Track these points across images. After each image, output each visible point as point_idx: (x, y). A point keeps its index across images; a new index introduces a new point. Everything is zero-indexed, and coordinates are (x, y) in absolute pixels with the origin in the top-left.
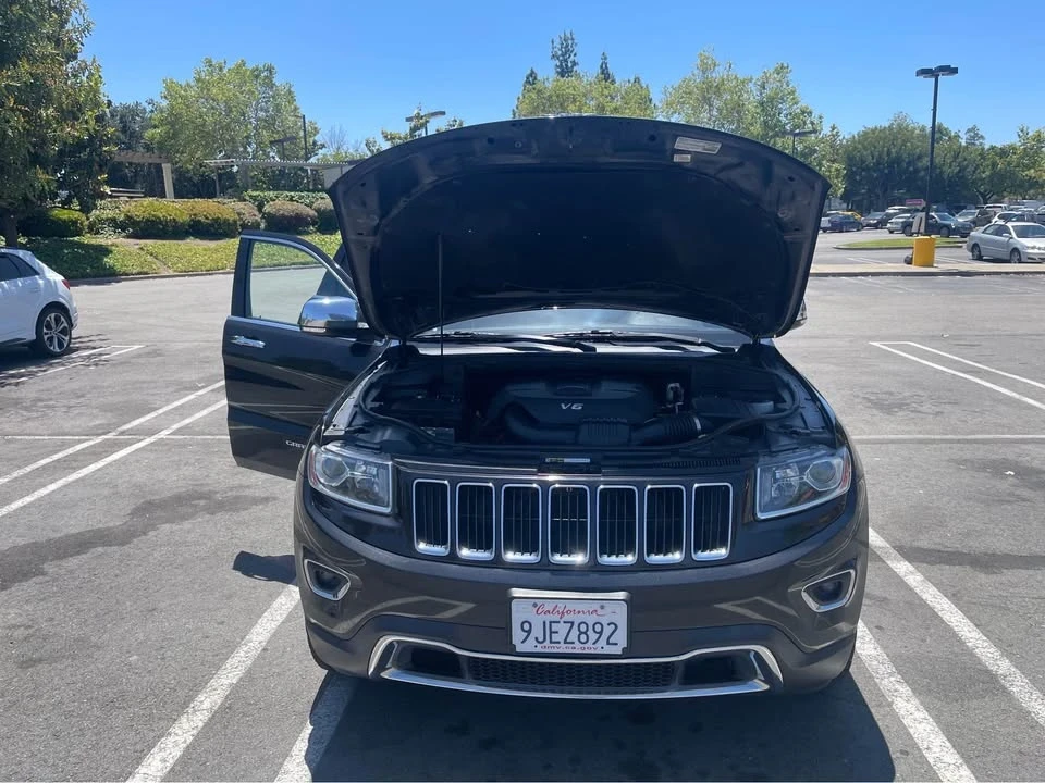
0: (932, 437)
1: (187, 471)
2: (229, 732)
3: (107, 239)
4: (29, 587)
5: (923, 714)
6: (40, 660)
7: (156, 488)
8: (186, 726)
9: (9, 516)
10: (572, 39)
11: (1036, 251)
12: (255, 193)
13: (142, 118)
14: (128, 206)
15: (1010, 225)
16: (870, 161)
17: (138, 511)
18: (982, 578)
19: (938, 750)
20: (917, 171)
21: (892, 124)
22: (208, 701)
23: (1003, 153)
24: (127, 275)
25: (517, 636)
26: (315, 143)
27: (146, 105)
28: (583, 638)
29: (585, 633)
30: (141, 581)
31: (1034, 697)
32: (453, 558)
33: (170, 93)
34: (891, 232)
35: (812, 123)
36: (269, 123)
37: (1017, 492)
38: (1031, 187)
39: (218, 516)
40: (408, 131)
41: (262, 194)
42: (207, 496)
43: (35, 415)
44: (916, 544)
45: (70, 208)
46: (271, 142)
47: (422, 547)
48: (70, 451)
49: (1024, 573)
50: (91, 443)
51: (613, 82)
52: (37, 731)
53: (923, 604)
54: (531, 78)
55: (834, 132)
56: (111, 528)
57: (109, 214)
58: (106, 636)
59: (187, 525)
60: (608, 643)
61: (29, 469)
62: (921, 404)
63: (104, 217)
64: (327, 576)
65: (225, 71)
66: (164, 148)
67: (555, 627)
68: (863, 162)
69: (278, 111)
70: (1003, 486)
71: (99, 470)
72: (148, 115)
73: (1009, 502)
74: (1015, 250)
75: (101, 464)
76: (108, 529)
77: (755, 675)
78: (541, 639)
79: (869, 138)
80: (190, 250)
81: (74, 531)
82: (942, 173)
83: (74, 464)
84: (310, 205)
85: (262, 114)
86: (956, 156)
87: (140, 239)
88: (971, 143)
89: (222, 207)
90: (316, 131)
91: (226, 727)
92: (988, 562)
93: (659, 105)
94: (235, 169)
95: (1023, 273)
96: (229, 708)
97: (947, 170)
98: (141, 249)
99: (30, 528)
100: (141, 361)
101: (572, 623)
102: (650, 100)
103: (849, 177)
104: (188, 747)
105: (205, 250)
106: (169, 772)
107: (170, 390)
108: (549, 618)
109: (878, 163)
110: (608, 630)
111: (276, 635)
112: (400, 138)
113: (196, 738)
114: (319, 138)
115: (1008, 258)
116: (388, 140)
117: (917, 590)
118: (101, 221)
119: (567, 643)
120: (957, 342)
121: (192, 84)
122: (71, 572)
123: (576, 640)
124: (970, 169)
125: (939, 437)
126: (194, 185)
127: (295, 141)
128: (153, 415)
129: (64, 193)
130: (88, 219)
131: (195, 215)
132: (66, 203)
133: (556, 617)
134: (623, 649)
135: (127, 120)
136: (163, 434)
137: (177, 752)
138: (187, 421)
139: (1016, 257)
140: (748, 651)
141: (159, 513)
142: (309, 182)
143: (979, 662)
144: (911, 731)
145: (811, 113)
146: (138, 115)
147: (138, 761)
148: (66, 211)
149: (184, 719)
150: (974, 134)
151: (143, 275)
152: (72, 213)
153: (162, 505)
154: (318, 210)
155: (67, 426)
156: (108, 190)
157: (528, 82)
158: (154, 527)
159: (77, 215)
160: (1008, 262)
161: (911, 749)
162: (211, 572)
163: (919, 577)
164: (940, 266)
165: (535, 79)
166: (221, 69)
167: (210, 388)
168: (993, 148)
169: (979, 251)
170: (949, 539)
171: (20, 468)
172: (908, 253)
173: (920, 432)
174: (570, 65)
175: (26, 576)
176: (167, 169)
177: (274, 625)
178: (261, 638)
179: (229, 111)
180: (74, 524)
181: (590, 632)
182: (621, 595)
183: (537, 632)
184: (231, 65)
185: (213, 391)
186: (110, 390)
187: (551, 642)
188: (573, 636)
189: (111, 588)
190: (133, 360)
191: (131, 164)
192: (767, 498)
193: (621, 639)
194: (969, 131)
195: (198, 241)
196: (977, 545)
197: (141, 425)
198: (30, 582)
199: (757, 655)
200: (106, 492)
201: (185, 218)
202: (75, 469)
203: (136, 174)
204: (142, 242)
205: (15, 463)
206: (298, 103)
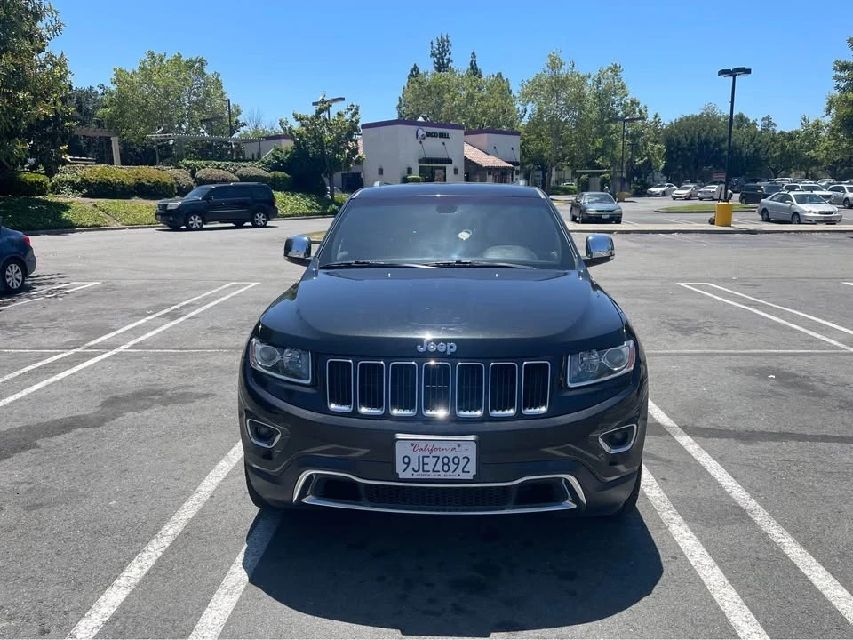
0: (717, 351)
1: (142, 375)
2: (188, 549)
3: (66, 198)
4: (28, 455)
5: (690, 534)
6: (41, 505)
7: (120, 387)
8: (156, 546)
9: (6, 407)
10: (448, 41)
11: (812, 215)
12: (188, 162)
13: (95, 99)
14: (84, 171)
15: (792, 194)
16: (684, 143)
17: (105, 404)
18: (742, 446)
19: (699, 556)
20: (721, 151)
21: (702, 113)
22: (171, 530)
23: (791, 137)
24: (83, 227)
25: (400, 467)
26: (237, 122)
27: (98, 89)
28: (446, 468)
29: (447, 464)
30: (114, 451)
31: (772, 524)
32: (355, 414)
33: (120, 77)
34: (701, 199)
35: (640, 112)
36: (200, 105)
37: (776, 390)
38: (812, 164)
39: (170, 407)
40: (314, 113)
41: (195, 163)
42: (161, 393)
43: (17, 334)
44: (697, 424)
45: (36, 172)
46: (201, 121)
47: (333, 406)
48: (49, 361)
49: (775, 444)
50: (64, 355)
51: (480, 76)
52: (44, 551)
53: (697, 464)
54: (415, 72)
55: (657, 119)
56: (87, 416)
57: (68, 177)
58: (91, 488)
59: (146, 413)
60: (463, 472)
61: (17, 373)
62: (711, 327)
63: (64, 179)
64: (263, 431)
65: (164, 62)
66: (111, 124)
67: (426, 460)
68: (679, 143)
69: (208, 95)
70: (767, 385)
71: (73, 374)
72: (99, 98)
73: (769, 396)
74: (796, 214)
75: (74, 370)
76: (84, 416)
77: (566, 498)
78: (416, 469)
79: (685, 124)
80: (134, 207)
81: (57, 417)
82: (741, 153)
83: (53, 370)
84: (234, 172)
85: (194, 98)
86: (752, 140)
87: (93, 198)
88: (765, 129)
89: (161, 172)
90: (239, 112)
91: (185, 546)
92: (749, 437)
93: (517, 95)
94: (171, 142)
95: (801, 232)
96: (188, 534)
97: (745, 151)
98: (95, 206)
99: (23, 415)
100: (100, 294)
101: (438, 457)
102: (510, 92)
103: (668, 155)
104: (159, 559)
105: (148, 207)
106: (146, 575)
107: (124, 316)
108: (422, 454)
109: (692, 144)
110: (463, 462)
111: (219, 487)
112: (307, 119)
113: (165, 553)
114: (241, 118)
115: (790, 220)
116: (297, 120)
117: (693, 455)
118: (62, 183)
119: (434, 471)
120: (743, 283)
121: (137, 71)
122: (59, 446)
123: (441, 470)
124: (765, 149)
125: (723, 351)
126: (137, 155)
127: (222, 120)
128: (113, 334)
129: (31, 161)
130: (51, 181)
131: (139, 179)
132: (33, 168)
133: (427, 453)
134: (474, 476)
135: (83, 100)
136: (122, 348)
137: (151, 563)
138: (141, 339)
139: (796, 219)
140: (560, 479)
141: (123, 405)
142: (232, 154)
143: (734, 501)
144: (680, 545)
145: (638, 104)
146: (91, 97)
147: (122, 569)
148: (33, 175)
149: (154, 541)
150: (768, 122)
151: (96, 227)
152: (39, 176)
153: (126, 399)
154: (241, 177)
155: (44, 342)
156: (69, 158)
157: (411, 75)
158: (121, 414)
159: (42, 178)
160: (790, 223)
161: (679, 555)
162: (166, 445)
163: (696, 446)
164: (736, 226)
165: (418, 72)
166: (161, 61)
167: (157, 315)
168: (782, 133)
169: (768, 215)
170: (722, 421)
171: (10, 373)
172: (711, 216)
173: (708, 348)
174: (446, 62)
175: (24, 448)
176: (115, 141)
177: (218, 480)
178: (208, 489)
179: (167, 94)
180: (58, 412)
181: (451, 464)
182: (472, 437)
183: (414, 464)
184: (170, 57)
185: (160, 317)
186: (76, 316)
187: (423, 471)
188: (439, 467)
189: (91, 456)
190: (94, 294)
191: (84, 137)
192: (575, 373)
193: (472, 469)
194: (764, 119)
195: (142, 201)
196: (741, 425)
197: (103, 341)
198: (28, 452)
199: (567, 482)
200: (80, 390)
201: (131, 181)
202: (54, 374)
203: (89, 145)
204: (96, 201)
205: (7, 369)
206: (224, 90)
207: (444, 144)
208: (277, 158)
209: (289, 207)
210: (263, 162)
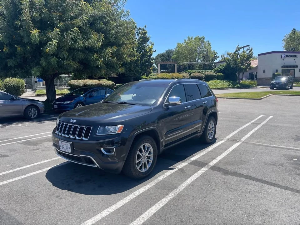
12: (189, 71)
14: (158, 75)
25: (60, 147)
26: (216, 56)
32: (58, 134)
33: (179, 46)
40: (234, 52)
41: (191, 71)
63: (153, 77)
66: (176, 60)
89: (180, 75)
101: (65, 146)
112: (231, 54)
121: (183, 43)
127: (209, 57)
131: (173, 77)
133: (63, 145)
135: (169, 53)
146: (172, 52)
154: (205, 75)
166: (192, 39)
176: (176, 65)
184: (194, 37)
187: (63, 149)
206: (211, 46)
207: (295, 60)
208: (220, 68)
209: (220, 85)
210: (215, 70)
